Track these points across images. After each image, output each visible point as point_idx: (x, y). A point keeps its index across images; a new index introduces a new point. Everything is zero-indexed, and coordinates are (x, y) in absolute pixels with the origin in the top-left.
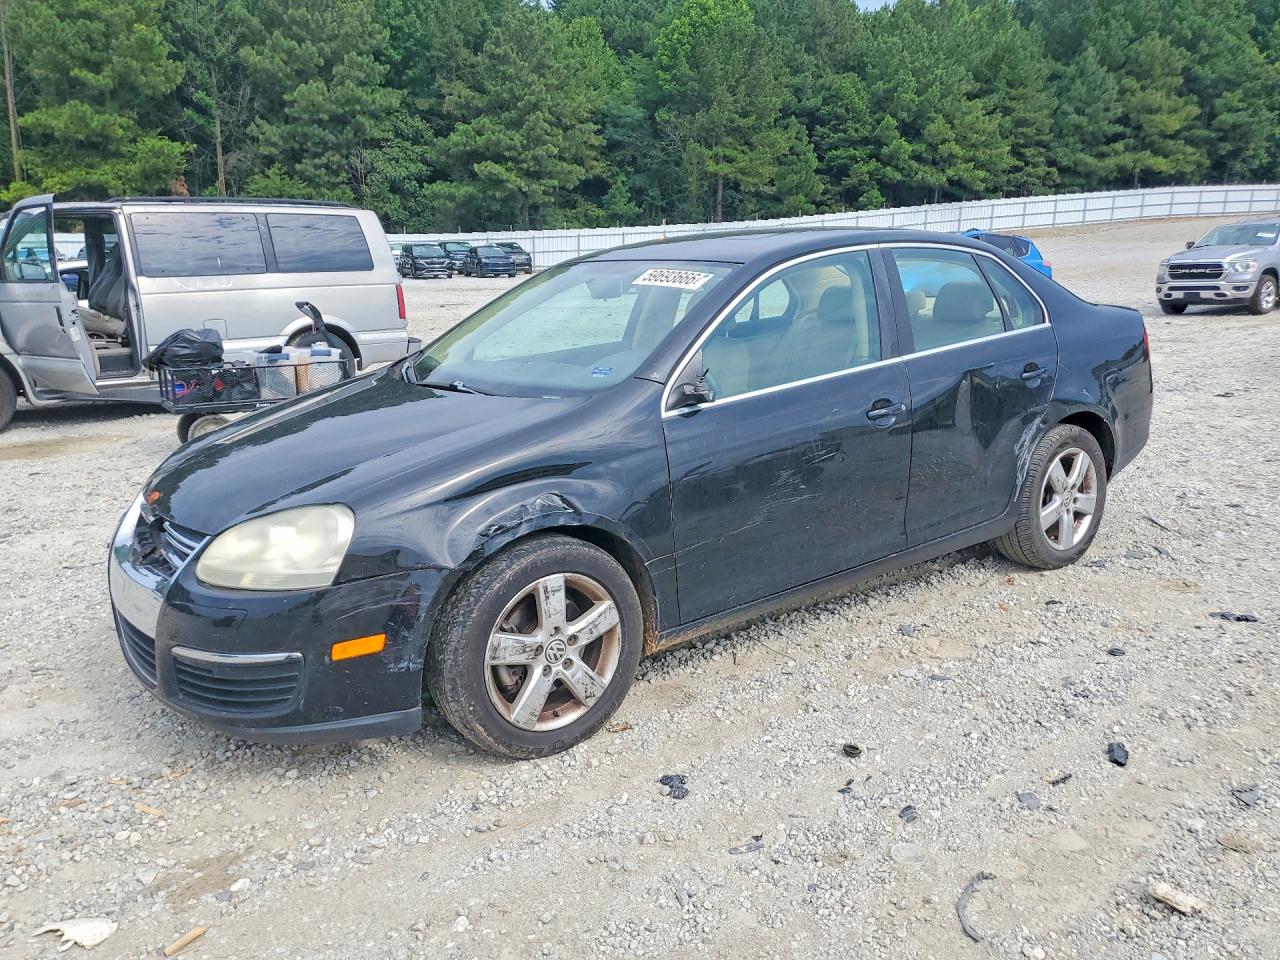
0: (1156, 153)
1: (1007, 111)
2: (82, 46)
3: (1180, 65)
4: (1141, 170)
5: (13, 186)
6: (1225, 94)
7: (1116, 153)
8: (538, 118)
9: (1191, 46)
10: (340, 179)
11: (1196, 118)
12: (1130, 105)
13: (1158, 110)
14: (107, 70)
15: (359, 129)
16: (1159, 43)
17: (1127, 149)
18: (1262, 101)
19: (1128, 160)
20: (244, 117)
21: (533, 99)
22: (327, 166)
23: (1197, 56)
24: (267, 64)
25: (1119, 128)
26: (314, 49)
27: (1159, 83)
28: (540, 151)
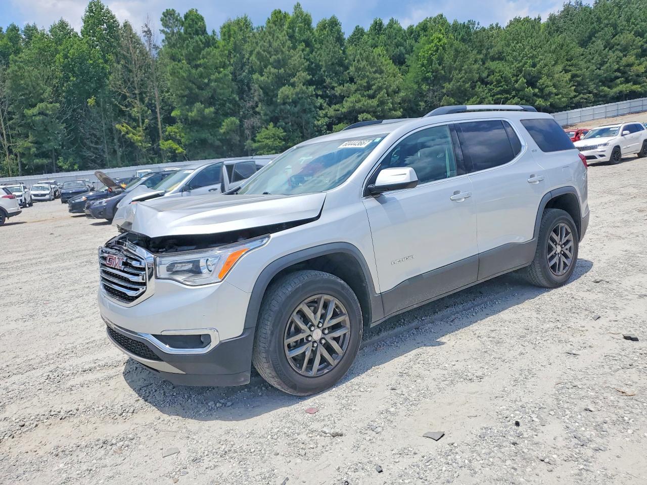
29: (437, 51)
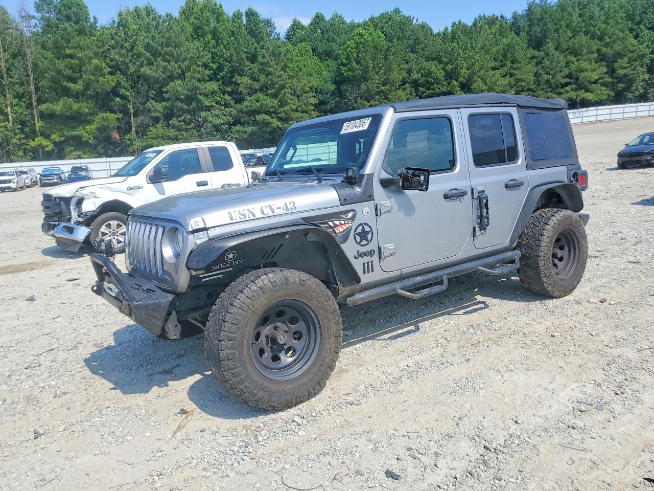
0: (587, 91)
1: (512, 75)
2: (68, 71)
3: (595, 48)
4: (581, 100)
5: (36, 139)
6: (619, 60)
7: (567, 92)
8: (285, 92)
9: (601, 39)
10: (191, 126)
11: (606, 73)
12: (572, 69)
13: (586, 70)
14: (80, 82)
15: (199, 101)
16: (584, 38)
17: (572, 90)
18: (637, 63)
19: (573, 95)
20: (144, 100)
21: (282, 83)
22: (184, 121)
23: (604, 43)
24: (154, 74)
25: (567, 80)
26: (176, 65)
27: (585, 57)
28: (287, 108)
29: (356, 48)
